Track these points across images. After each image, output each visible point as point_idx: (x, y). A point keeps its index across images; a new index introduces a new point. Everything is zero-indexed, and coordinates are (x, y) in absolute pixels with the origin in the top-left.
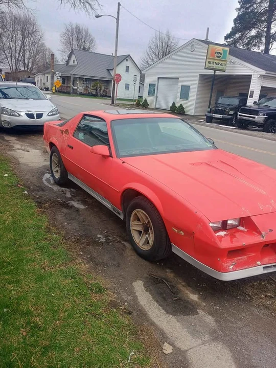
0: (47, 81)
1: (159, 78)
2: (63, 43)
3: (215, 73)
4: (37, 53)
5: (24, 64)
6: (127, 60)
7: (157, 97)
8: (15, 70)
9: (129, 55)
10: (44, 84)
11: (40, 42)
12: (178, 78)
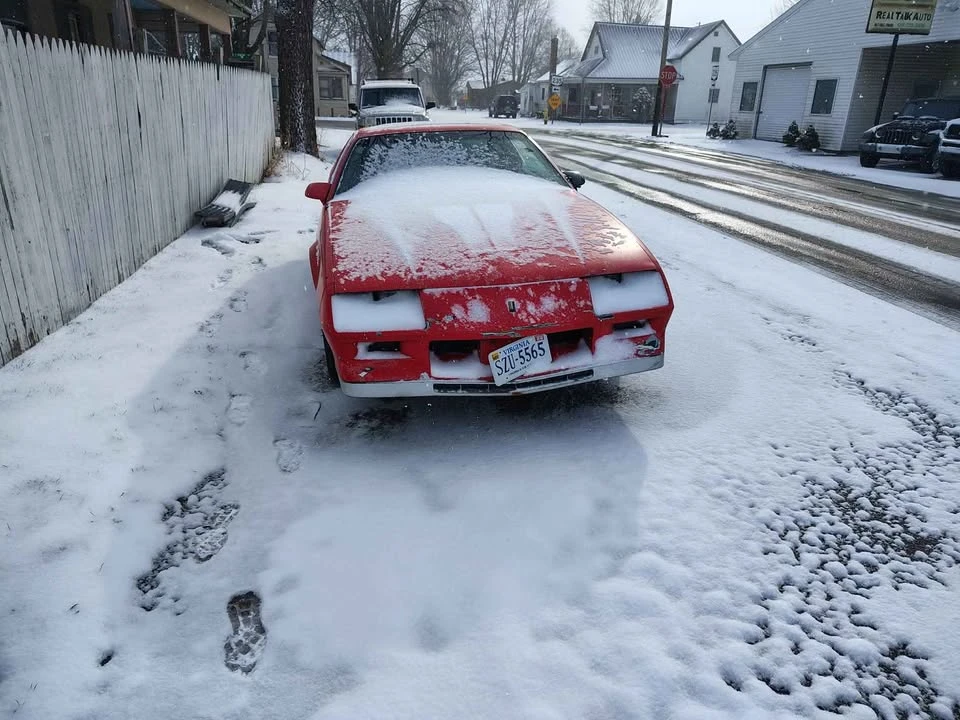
0: (543, 98)
1: (766, 67)
2: (596, 12)
3: (896, 40)
4: (538, 40)
5: (514, 67)
6: (716, 34)
7: (759, 112)
8: (493, 82)
9: (723, 22)
10: (537, 105)
11: (546, 17)
12: (810, 63)
